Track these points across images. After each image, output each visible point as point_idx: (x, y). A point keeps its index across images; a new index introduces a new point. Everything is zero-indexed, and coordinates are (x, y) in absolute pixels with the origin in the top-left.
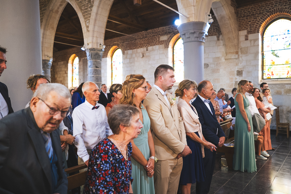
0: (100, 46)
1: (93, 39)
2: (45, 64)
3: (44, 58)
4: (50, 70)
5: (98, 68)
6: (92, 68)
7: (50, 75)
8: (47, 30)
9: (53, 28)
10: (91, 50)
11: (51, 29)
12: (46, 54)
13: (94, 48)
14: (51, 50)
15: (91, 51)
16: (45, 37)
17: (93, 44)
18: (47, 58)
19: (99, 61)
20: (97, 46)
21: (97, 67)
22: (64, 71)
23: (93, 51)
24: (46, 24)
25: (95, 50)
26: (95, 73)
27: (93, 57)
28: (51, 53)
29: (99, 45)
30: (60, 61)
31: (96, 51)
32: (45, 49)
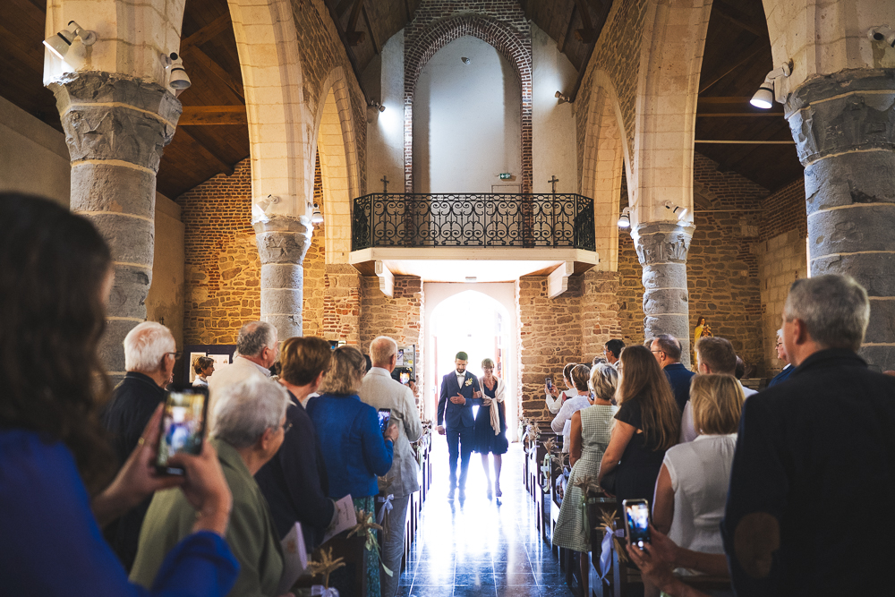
0: (878, 54)
1: (819, 18)
2: (659, 242)
3: (652, 218)
4: (684, 266)
5: (874, 199)
6: (822, 207)
7: (685, 289)
8: (657, 94)
9: (681, 79)
10: (809, 91)
11: (673, 87)
12: (661, 198)
13: (829, 77)
14: (680, 177)
15: (809, 98)
16: (652, 128)
17: (823, 50)
18: (664, 215)
19: (873, 155)
20: (853, 52)
21: (857, 197)
22: (791, 271)
23: (820, 96)
24: (649, 70)
25: (839, 83)
26: (850, 234)
27: (824, 135)
28: (684, 190)
29: (866, 45)
30: (776, 232)
31: (845, 91)
32: (654, 177)
